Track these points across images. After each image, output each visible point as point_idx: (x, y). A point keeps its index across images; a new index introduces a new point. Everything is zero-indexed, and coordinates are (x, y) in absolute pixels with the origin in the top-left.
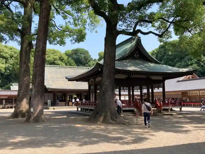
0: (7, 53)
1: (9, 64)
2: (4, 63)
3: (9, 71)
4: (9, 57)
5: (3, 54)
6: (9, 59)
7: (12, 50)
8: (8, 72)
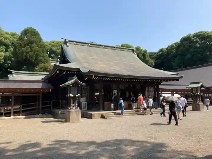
0: (7, 38)
1: (10, 53)
2: (3, 51)
3: (10, 62)
4: (10, 44)
5: (1, 39)
6: (10, 46)
7: (15, 36)
8: (9, 64)
